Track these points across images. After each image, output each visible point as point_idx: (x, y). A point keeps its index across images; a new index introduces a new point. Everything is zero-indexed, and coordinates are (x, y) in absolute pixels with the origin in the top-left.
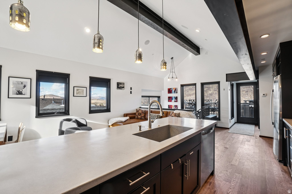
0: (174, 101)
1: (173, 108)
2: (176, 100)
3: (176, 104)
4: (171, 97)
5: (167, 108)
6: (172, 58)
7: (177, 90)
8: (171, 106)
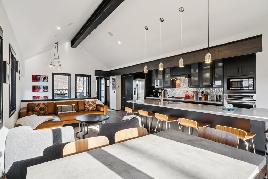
0: (43, 91)
1: (40, 99)
2: (45, 90)
3: (45, 94)
4: (37, 86)
5: (32, 99)
6: (57, 43)
7: (47, 79)
8: (38, 96)
